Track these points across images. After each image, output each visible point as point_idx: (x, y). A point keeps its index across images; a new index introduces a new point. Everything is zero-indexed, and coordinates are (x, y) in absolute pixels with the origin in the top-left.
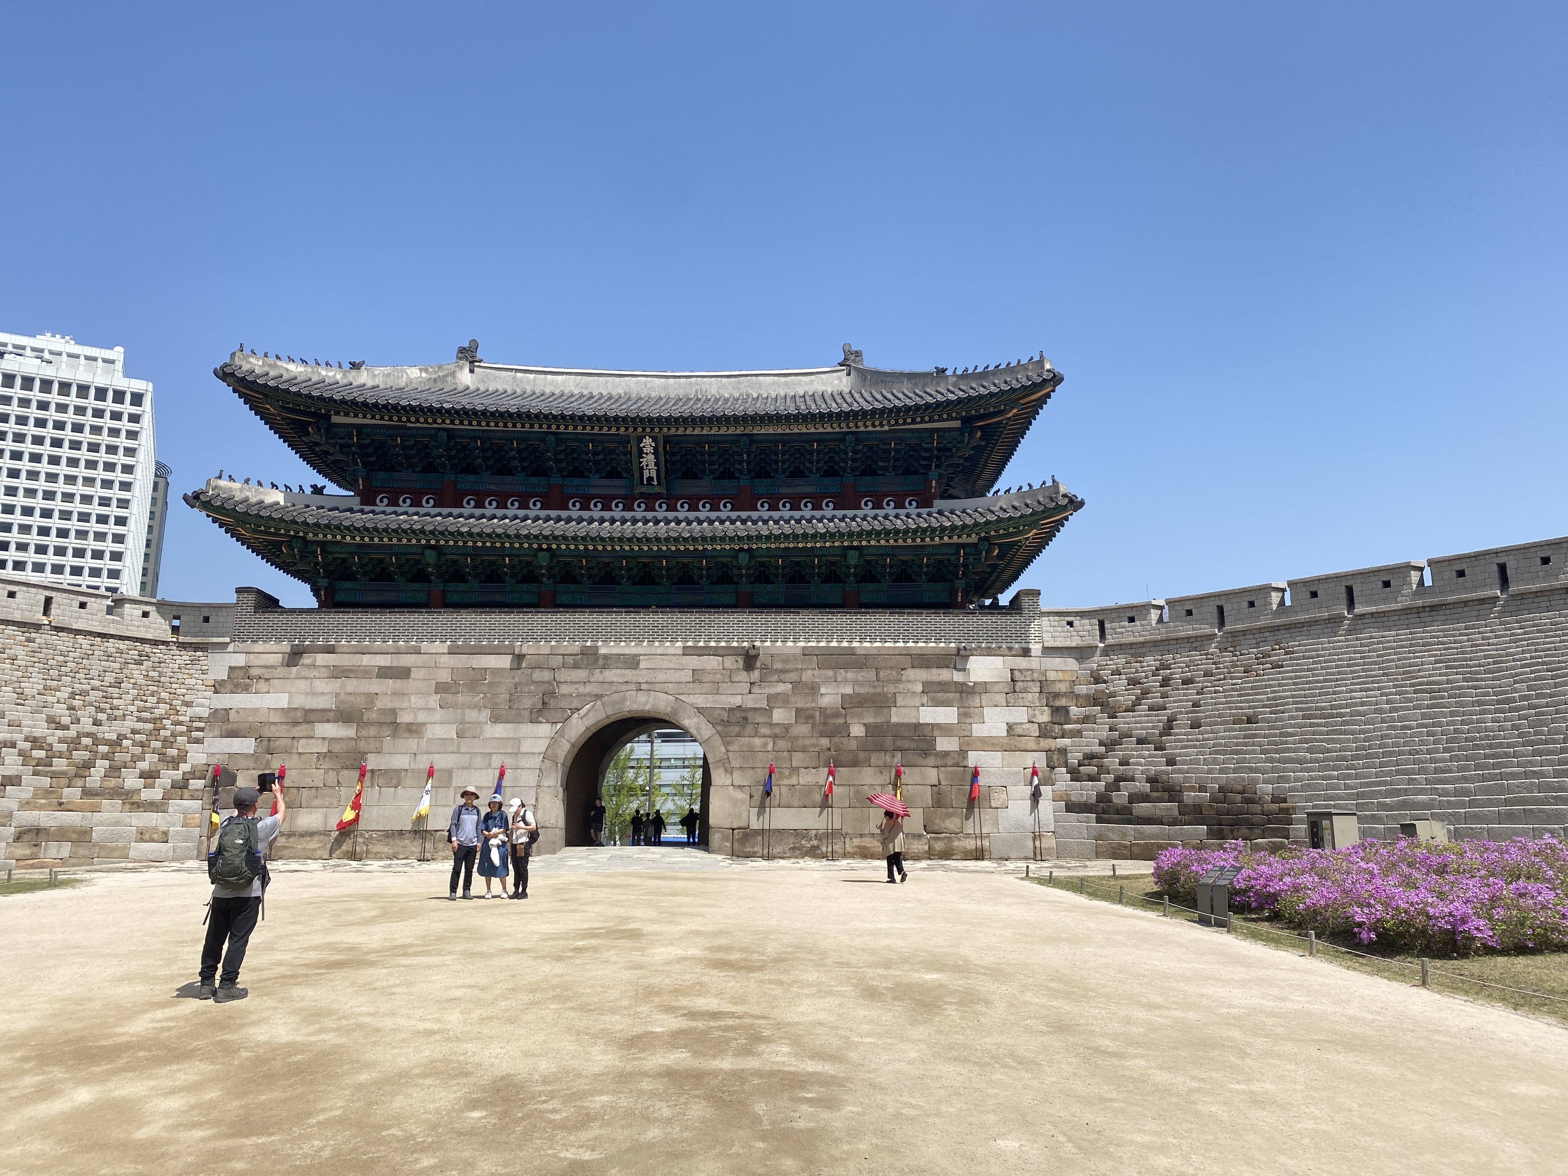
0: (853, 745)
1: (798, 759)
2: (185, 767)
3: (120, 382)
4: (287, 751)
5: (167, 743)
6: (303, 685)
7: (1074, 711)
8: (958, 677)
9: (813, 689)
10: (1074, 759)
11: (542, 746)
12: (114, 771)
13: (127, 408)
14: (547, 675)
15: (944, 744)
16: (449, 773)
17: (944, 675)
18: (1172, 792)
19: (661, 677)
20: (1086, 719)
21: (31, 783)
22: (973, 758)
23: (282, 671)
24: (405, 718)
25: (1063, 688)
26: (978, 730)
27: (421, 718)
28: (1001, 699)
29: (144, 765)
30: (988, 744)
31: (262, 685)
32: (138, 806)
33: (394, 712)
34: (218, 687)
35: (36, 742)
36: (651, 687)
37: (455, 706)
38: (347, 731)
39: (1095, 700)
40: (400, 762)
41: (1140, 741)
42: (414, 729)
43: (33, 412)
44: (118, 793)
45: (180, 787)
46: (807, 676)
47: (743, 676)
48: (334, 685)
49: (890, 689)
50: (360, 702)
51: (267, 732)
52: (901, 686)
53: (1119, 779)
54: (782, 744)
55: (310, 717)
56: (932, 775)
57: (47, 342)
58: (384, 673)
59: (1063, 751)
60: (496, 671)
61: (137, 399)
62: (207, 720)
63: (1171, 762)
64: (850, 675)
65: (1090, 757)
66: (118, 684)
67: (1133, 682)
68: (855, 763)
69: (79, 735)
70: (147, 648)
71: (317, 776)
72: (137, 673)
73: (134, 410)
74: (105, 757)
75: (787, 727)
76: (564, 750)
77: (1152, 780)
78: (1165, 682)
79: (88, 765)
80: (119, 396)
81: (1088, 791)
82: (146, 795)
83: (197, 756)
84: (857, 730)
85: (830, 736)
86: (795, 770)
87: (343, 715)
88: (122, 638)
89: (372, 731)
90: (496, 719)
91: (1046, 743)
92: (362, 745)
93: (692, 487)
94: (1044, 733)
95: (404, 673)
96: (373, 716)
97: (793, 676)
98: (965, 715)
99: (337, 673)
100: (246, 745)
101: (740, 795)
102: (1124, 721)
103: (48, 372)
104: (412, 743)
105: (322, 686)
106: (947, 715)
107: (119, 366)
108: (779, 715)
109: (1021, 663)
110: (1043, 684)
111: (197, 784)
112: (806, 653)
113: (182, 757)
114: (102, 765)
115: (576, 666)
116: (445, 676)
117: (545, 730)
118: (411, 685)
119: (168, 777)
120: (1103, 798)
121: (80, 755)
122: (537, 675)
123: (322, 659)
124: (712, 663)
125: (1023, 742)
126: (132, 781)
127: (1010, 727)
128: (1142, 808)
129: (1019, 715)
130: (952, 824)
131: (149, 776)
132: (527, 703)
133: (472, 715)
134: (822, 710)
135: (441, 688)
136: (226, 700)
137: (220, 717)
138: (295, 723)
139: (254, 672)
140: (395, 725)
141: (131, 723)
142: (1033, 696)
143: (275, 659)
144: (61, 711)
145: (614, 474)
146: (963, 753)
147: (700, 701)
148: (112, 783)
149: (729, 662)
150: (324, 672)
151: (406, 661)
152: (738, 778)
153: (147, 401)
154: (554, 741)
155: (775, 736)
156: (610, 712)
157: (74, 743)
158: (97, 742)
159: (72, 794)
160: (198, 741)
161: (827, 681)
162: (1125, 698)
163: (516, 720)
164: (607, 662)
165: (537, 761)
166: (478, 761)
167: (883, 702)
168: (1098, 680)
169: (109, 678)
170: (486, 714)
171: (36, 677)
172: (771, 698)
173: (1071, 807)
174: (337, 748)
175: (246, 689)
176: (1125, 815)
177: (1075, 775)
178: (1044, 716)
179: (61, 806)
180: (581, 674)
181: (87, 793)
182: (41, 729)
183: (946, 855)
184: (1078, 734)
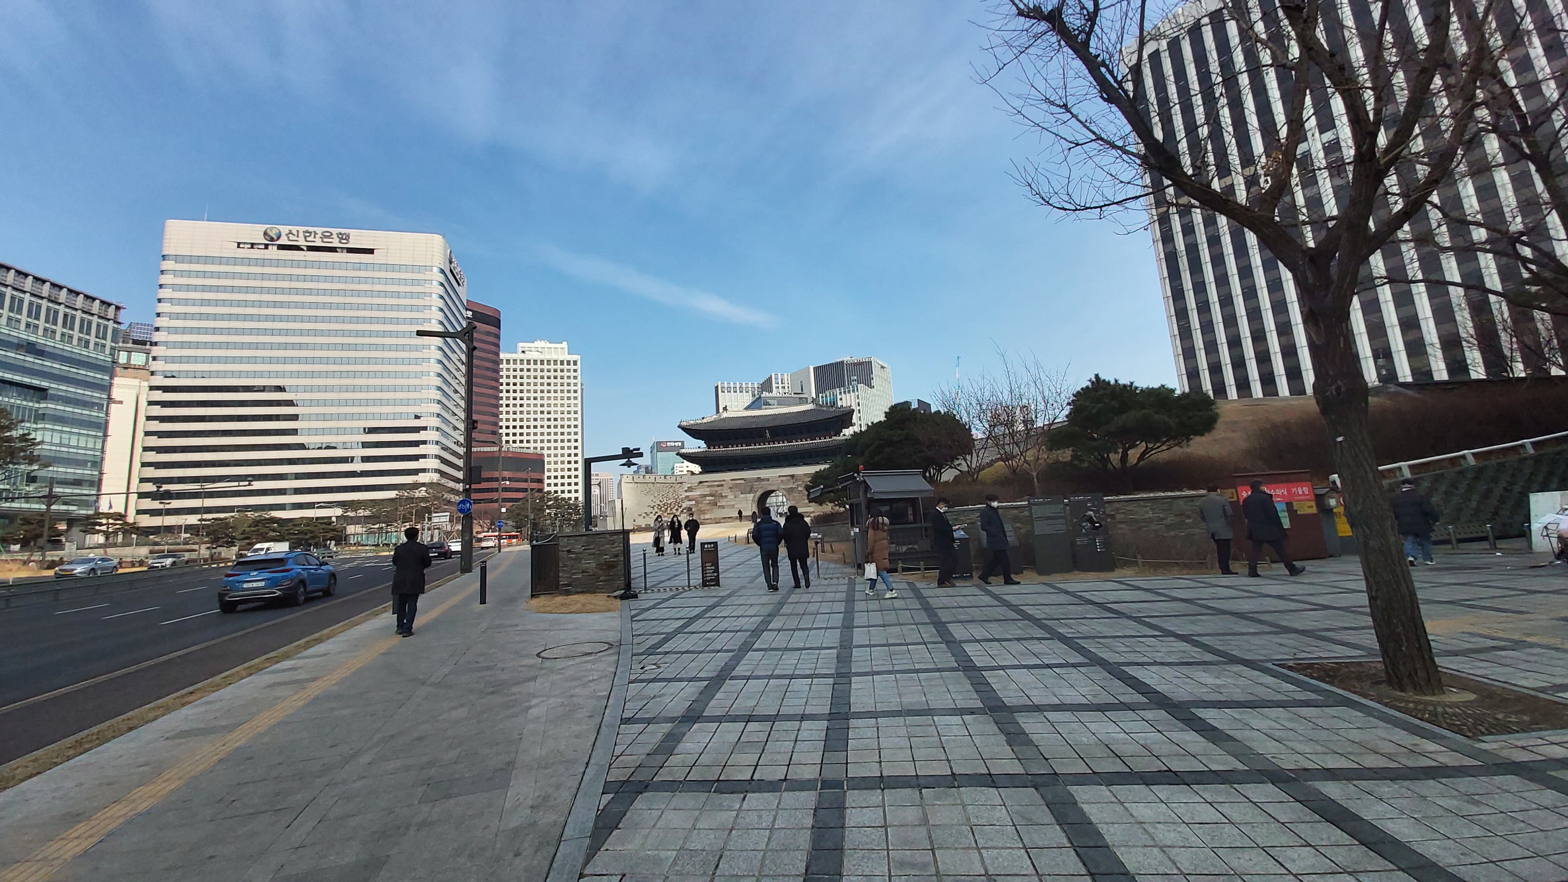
3: (566, 357)
4: (701, 503)
5: (679, 503)
6: (702, 489)
11: (751, 498)
13: (572, 367)
14: (750, 483)
19: (775, 481)
24: (724, 494)
27: (727, 494)
31: (694, 490)
33: (721, 493)
34: (686, 491)
35: (659, 505)
36: (773, 483)
37: (733, 491)
38: (713, 498)
40: (723, 504)
42: (726, 497)
43: (539, 374)
46: (805, 480)
47: (792, 481)
50: (715, 492)
51: (697, 500)
55: (705, 496)
57: (539, 344)
58: (718, 486)
60: (741, 483)
61: (575, 363)
62: (685, 498)
69: (665, 503)
70: (671, 485)
71: (708, 507)
72: (671, 490)
73: (575, 367)
75: (801, 491)
76: (756, 499)
80: (569, 363)
83: (684, 505)
86: (804, 500)
87: (711, 495)
88: (668, 483)
89: (718, 498)
90: (743, 493)
92: (716, 501)
93: (778, 438)
95: (722, 485)
96: (717, 495)
97: (802, 480)
99: (709, 486)
100: (693, 502)
103: (542, 357)
104: (726, 500)
105: (708, 489)
107: (566, 350)
108: (799, 489)
112: (805, 475)
116: (731, 485)
117: (752, 495)
118: (724, 488)
122: (748, 484)
123: (706, 484)
124: (785, 479)
132: (748, 490)
133: (737, 493)
135: (730, 488)
136: (687, 494)
137: (687, 497)
138: (702, 497)
139: (693, 487)
141: (672, 500)
143: (696, 484)
144: (661, 498)
145: (761, 437)
147: (783, 487)
149: (788, 478)
151: (723, 483)
153: (579, 363)
154: (754, 497)
155: (799, 493)
160: (684, 502)
163: (746, 493)
164: (763, 480)
165: (751, 502)
170: (740, 492)
172: (798, 485)
174: (711, 502)
180: (758, 482)
182: (659, 503)
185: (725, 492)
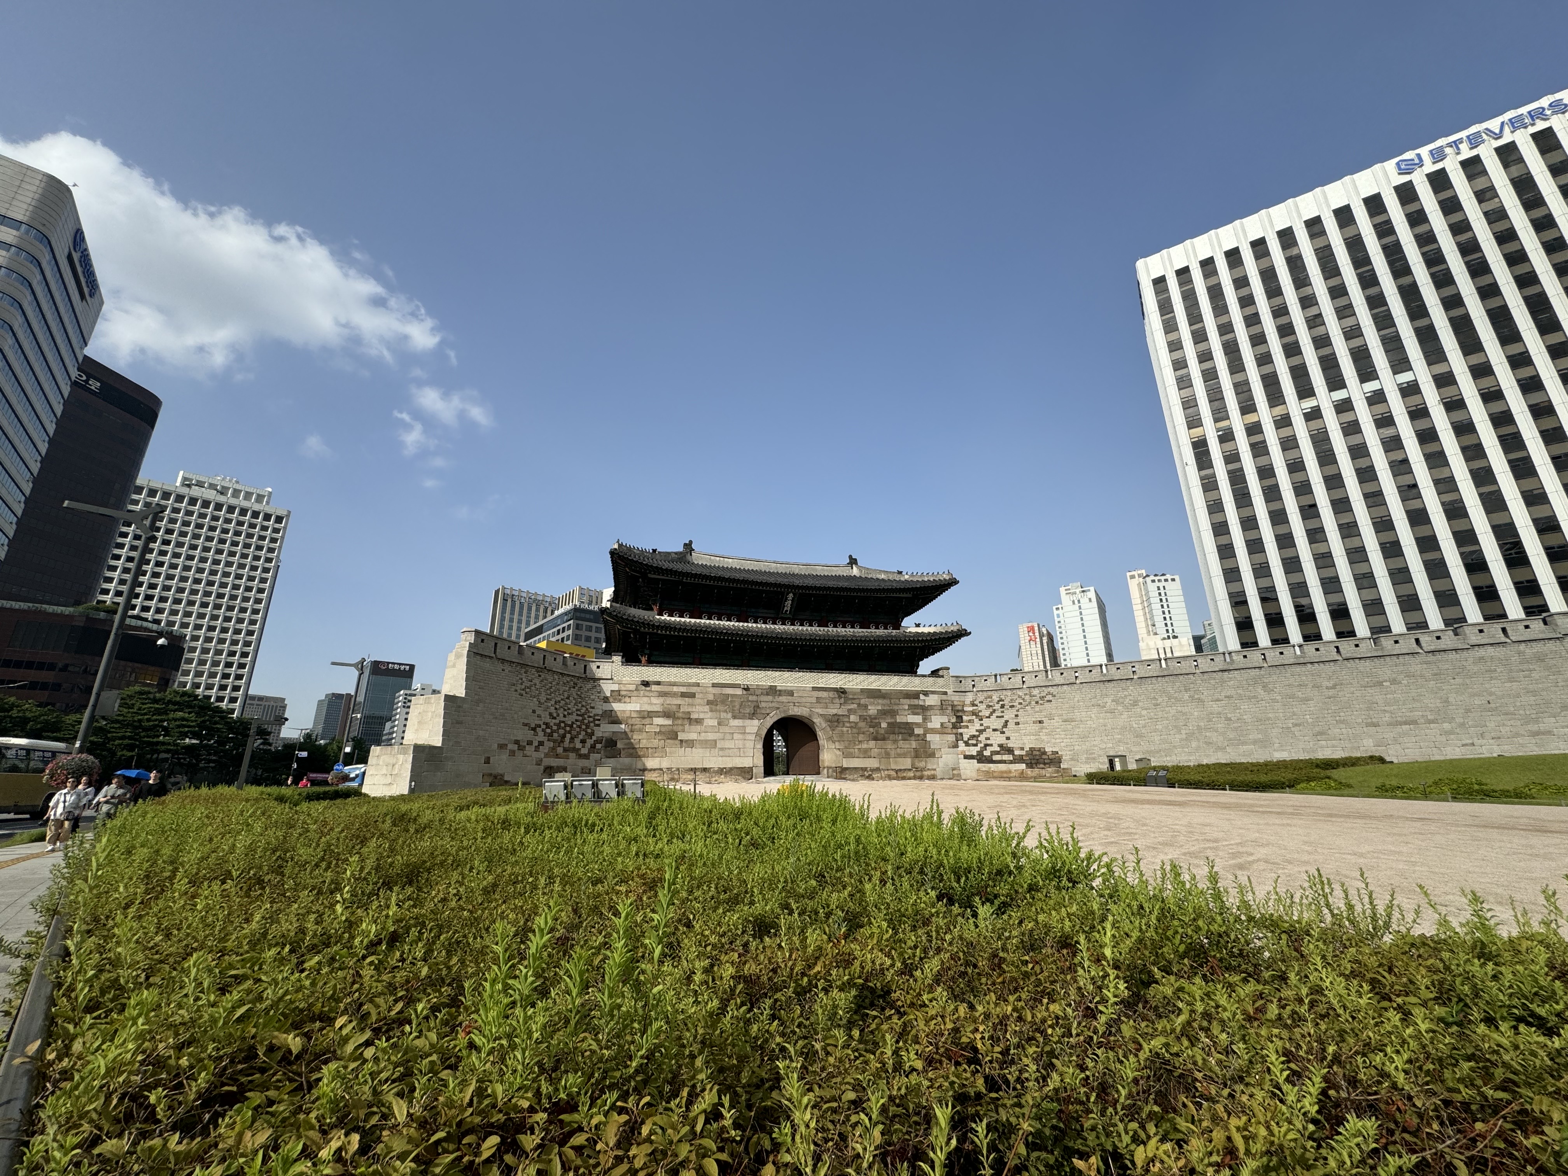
0: (883, 732)
1: (861, 737)
2: (594, 738)
4: (640, 731)
5: (588, 727)
6: (645, 699)
7: (965, 718)
8: (921, 703)
9: (866, 706)
10: (966, 738)
11: (755, 730)
12: (572, 739)
13: (272, 524)
14: (754, 698)
15: (918, 731)
16: (715, 741)
17: (916, 702)
18: (1010, 751)
19: (804, 700)
20: (970, 721)
21: (549, 745)
22: (929, 737)
23: (635, 693)
24: (694, 716)
25: (960, 708)
26: (930, 725)
27: (702, 716)
28: (938, 712)
29: (581, 737)
30: (934, 731)
31: (627, 699)
32: (581, 756)
33: (689, 713)
34: (605, 700)
35: (547, 725)
36: (800, 704)
37: (716, 711)
38: (668, 722)
39: (974, 713)
40: (693, 736)
41: (994, 730)
42: (699, 721)
44: (576, 750)
45: (593, 747)
46: (863, 702)
47: (837, 701)
48: (660, 700)
49: (896, 708)
50: (674, 708)
51: (630, 722)
52: (901, 707)
53: (986, 745)
54: (855, 730)
55: (650, 715)
56: (914, 744)
58: (683, 695)
59: (961, 734)
60: (733, 696)
62: (602, 716)
63: (1008, 738)
64: (880, 701)
65: (973, 737)
66: (568, 698)
67: (989, 706)
68: (884, 739)
69: (561, 722)
70: (575, 680)
71: (655, 743)
72: (574, 692)
74: (570, 732)
75: (856, 723)
76: (764, 732)
77: (1001, 746)
78: (1003, 706)
79: (564, 736)
80: (268, 517)
81: (973, 751)
82: (584, 751)
83: (598, 733)
84: (884, 725)
85: (873, 727)
86: (860, 742)
87: (666, 714)
88: (569, 675)
89: (680, 722)
90: (734, 717)
91: (954, 731)
92: (675, 728)
94: (955, 726)
95: (692, 695)
96: (680, 715)
97: (857, 701)
98: (924, 719)
99: (662, 694)
100: (621, 728)
101: (838, 753)
102: (986, 722)
104: (698, 728)
105: (655, 700)
106: (918, 719)
108: (853, 718)
109: (944, 697)
110: (953, 706)
111: (598, 746)
112: (863, 690)
113: (593, 734)
114: (568, 736)
115: (767, 694)
116: (711, 697)
117: (756, 722)
118: (697, 701)
119: (589, 742)
120: (980, 753)
121: (561, 731)
122: (751, 698)
123: (654, 688)
124: (824, 694)
125: (946, 730)
126: (578, 745)
127: (942, 724)
128: (996, 758)
129: (945, 719)
130: (922, 764)
131: (583, 742)
132: (748, 711)
133: (723, 715)
134: (870, 716)
135: (709, 703)
136: (609, 706)
137: (607, 714)
138: (644, 718)
139: (622, 693)
140: (690, 719)
141: (574, 717)
142: (949, 711)
143: (633, 687)
144: (552, 709)
146: (925, 735)
147: (820, 711)
148: (572, 745)
149: (831, 694)
150: (656, 694)
151: (693, 690)
152: (837, 745)
154: (759, 729)
155: (851, 727)
156: (783, 715)
157: (558, 725)
158: (566, 725)
159: (560, 750)
160: (598, 725)
161: (871, 704)
162: (987, 713)
163: (743, 717)
164: (780, 693)
165: (753, 737)
166: (728, 736)
167: (893, 713)
168: (973, 705)
169: (566, 695)
170: (730, 715)
171: (543, 694)
172: (849, 710)
173: (967, 757)
174: (663, 729)
175: (620, 701)
176: (989, 760)
177: (967, 744)
178: (954, 720)
179: (557, 756)
180: (770, 698)
181: (565, 750)
182: (548, 720)
183: (921, 778)
184: (967, 727)
185: (699, 710)
